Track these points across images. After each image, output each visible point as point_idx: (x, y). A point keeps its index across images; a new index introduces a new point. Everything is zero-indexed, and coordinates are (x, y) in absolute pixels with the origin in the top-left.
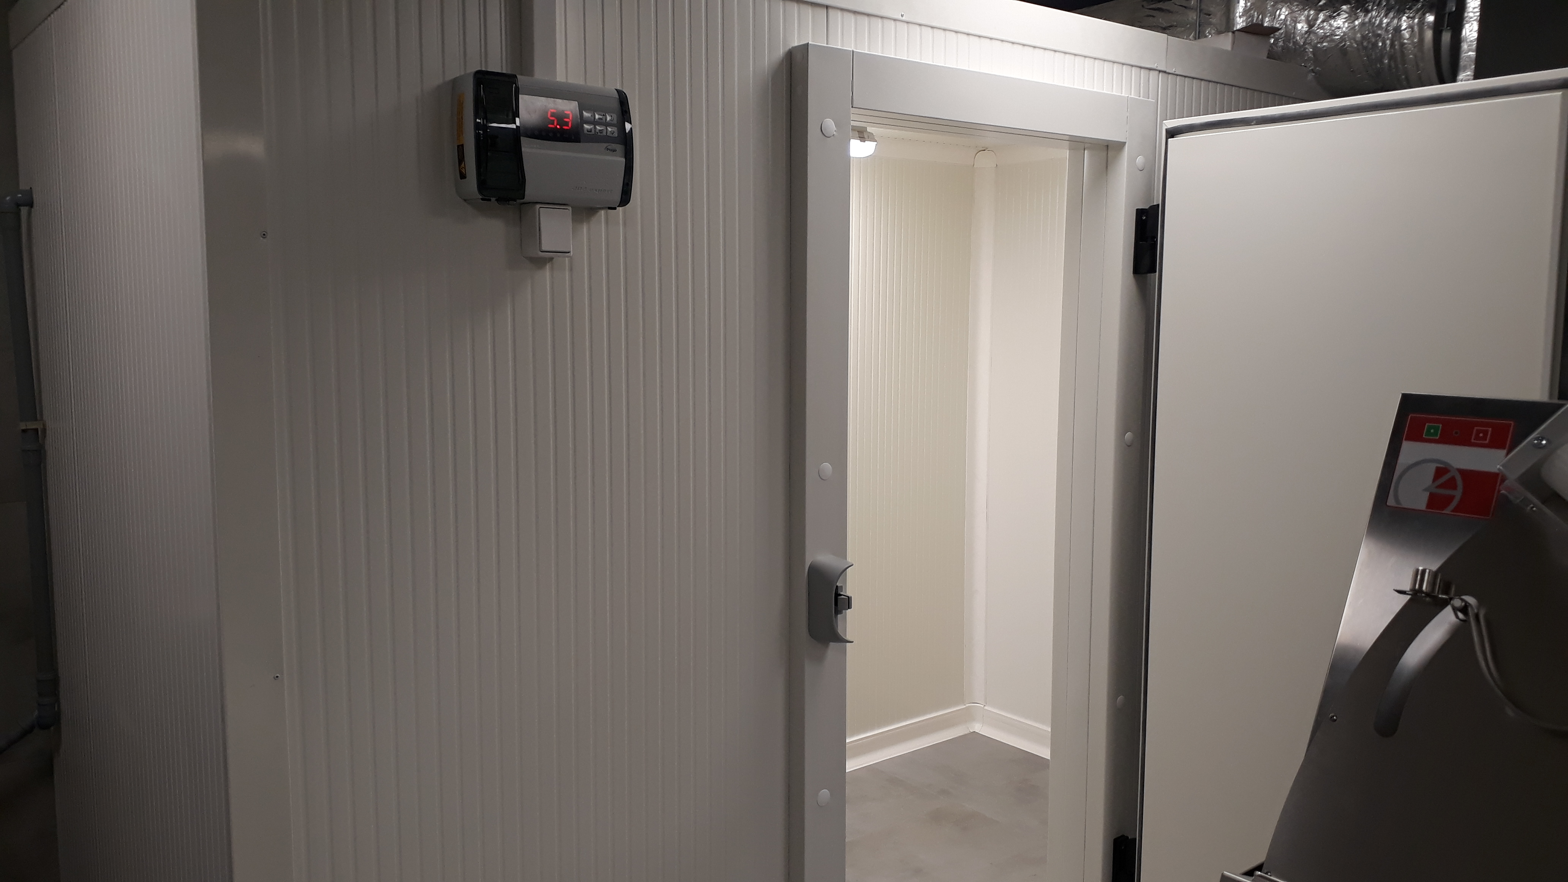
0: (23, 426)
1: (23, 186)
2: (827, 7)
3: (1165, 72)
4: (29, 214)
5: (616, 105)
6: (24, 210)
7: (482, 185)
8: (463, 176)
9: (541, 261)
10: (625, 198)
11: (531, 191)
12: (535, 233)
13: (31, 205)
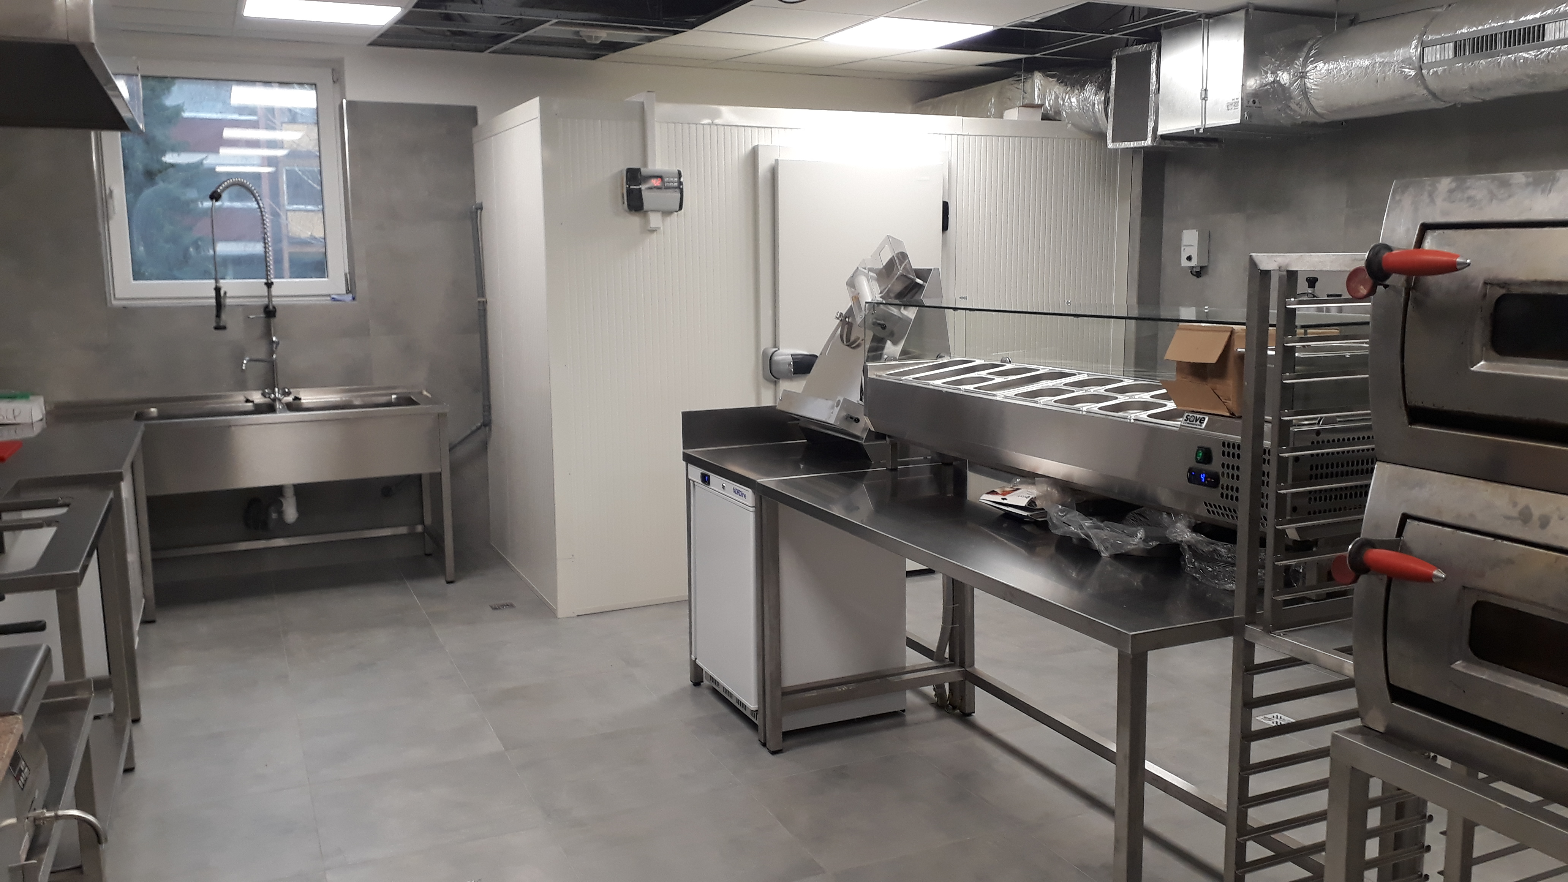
0: (479, 300)
1: (478, 201)
2: (771, 128)
3: (962, 135)
4: (481, 213)
5: (677, 175)
6: (479, 211)
7: (629, 205)
8: (624, 203)
9: (653, 231)
10: (681, 207)
11: (646, 207)
12: (647, 222)
13: (481, 209)
